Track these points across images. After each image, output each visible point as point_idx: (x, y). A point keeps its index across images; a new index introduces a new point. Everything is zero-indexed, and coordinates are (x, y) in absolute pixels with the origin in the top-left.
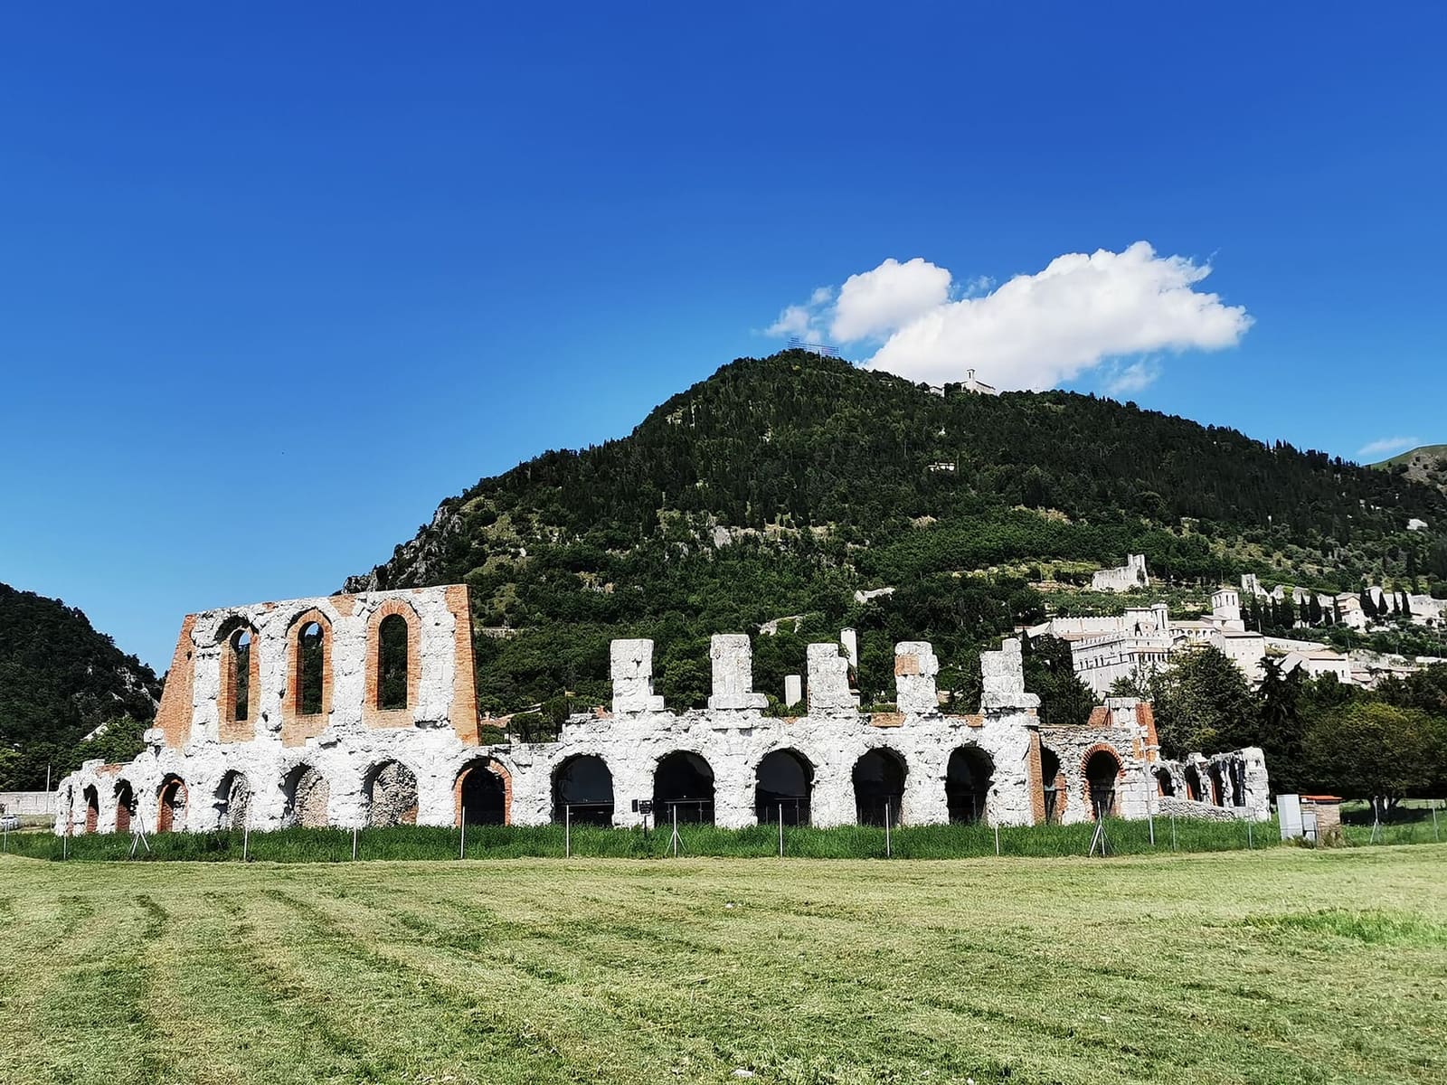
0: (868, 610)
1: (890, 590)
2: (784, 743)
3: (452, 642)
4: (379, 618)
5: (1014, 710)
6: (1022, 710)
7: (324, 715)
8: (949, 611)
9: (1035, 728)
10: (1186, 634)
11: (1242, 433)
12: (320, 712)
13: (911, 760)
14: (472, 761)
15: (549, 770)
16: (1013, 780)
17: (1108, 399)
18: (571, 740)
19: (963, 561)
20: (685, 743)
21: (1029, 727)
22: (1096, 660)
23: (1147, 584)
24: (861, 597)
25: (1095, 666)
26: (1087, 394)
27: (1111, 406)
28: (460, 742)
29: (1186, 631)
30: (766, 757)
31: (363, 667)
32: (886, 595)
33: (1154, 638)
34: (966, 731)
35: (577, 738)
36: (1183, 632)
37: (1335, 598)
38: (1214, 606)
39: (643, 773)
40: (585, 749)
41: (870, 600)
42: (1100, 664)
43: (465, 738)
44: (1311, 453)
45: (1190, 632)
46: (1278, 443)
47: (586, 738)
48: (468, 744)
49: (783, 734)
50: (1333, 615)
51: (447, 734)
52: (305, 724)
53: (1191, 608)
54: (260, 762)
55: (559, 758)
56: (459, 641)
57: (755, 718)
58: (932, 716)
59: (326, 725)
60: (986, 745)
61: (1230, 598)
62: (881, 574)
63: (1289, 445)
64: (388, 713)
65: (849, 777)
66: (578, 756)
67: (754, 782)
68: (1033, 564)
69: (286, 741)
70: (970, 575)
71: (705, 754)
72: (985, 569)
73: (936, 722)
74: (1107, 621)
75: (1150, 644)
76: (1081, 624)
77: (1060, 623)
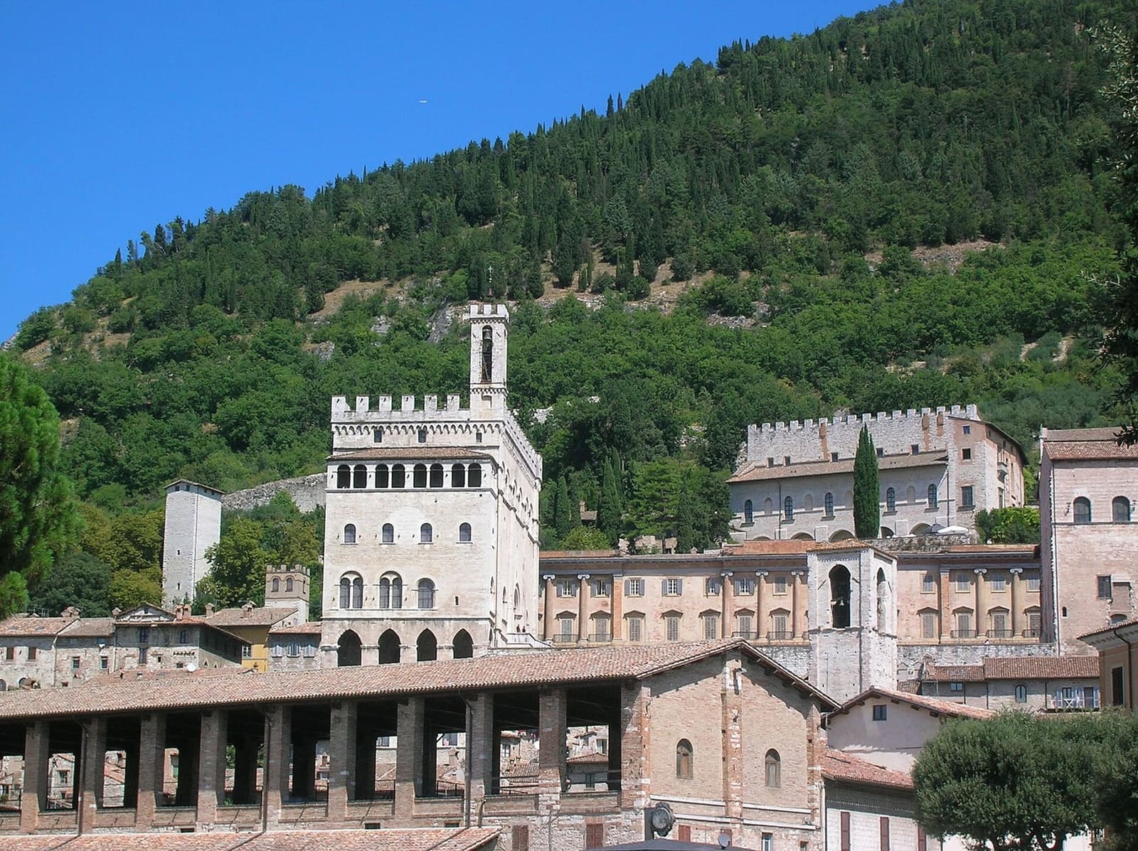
74: (896, 423)
75: (429, 437)
76: (822, 437)
77: (764, 436)
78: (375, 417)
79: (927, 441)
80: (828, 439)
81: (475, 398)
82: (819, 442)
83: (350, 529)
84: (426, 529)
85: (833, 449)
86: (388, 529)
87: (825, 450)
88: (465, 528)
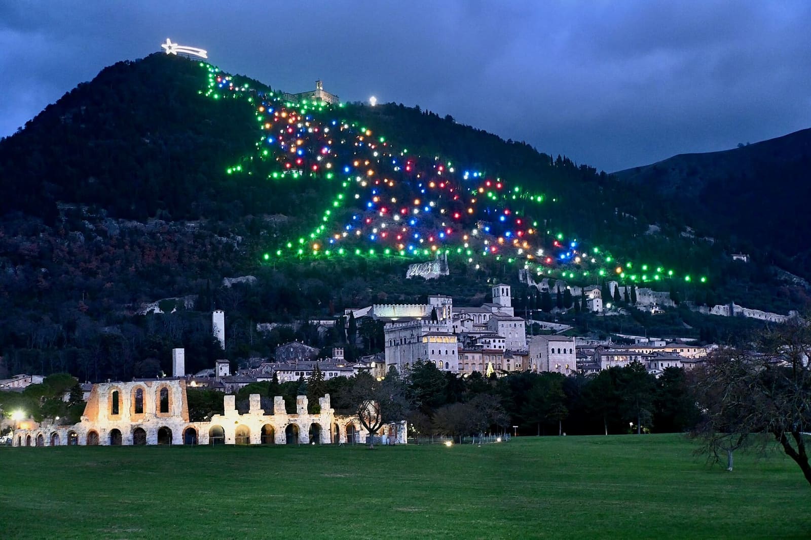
1: (251, 279)
2: (268, 422)
4: (160, 388)
7: (144, 414)
10: (471, 318)
11: (533, 148)
13: (300, 426)
14: (187, 426)
15: (208, 429)
17: (431, 112)
18: (214, 421)
20: (243, 422)
22: (401, 340)
23: (448, 273)
24: (228, 283)
25: (400, 343)
26: (413, 106)
27: (432, 118)
28: (184, 422)
29: (471, 314)
30: (264, 426)
33: (443, 325)
34: (315, 419)
36: (469, 316)
37: (583, 289)
38: (493, 296)
40: (218, 423)
42: (403, 343)
43: (186, 420)
44: (584, 167)
45: (474, 316)
46: (559, 157)
47: (218, 420)
50: (580, 303)
51: (180, 419)
52: (138, 416)
55: (211, 426)
56: (183, 395)
59: (145, 417)
60: (319, 422)
61: (505, 291)
63: (568, 160)
64: (163, 414)
65: (284, 431)
66: (215, 425)
67: (261, 432)
69: (132, 420)
71: (248, 425)
73: (307, 416)
75: (439, 330)
76: (394, 309)
77: (378, 308)
79: (421, 313)
83: (433, 351)
84: (446, 351)
86: (440, 351)
87: (395, 313)
88: (453, 351)
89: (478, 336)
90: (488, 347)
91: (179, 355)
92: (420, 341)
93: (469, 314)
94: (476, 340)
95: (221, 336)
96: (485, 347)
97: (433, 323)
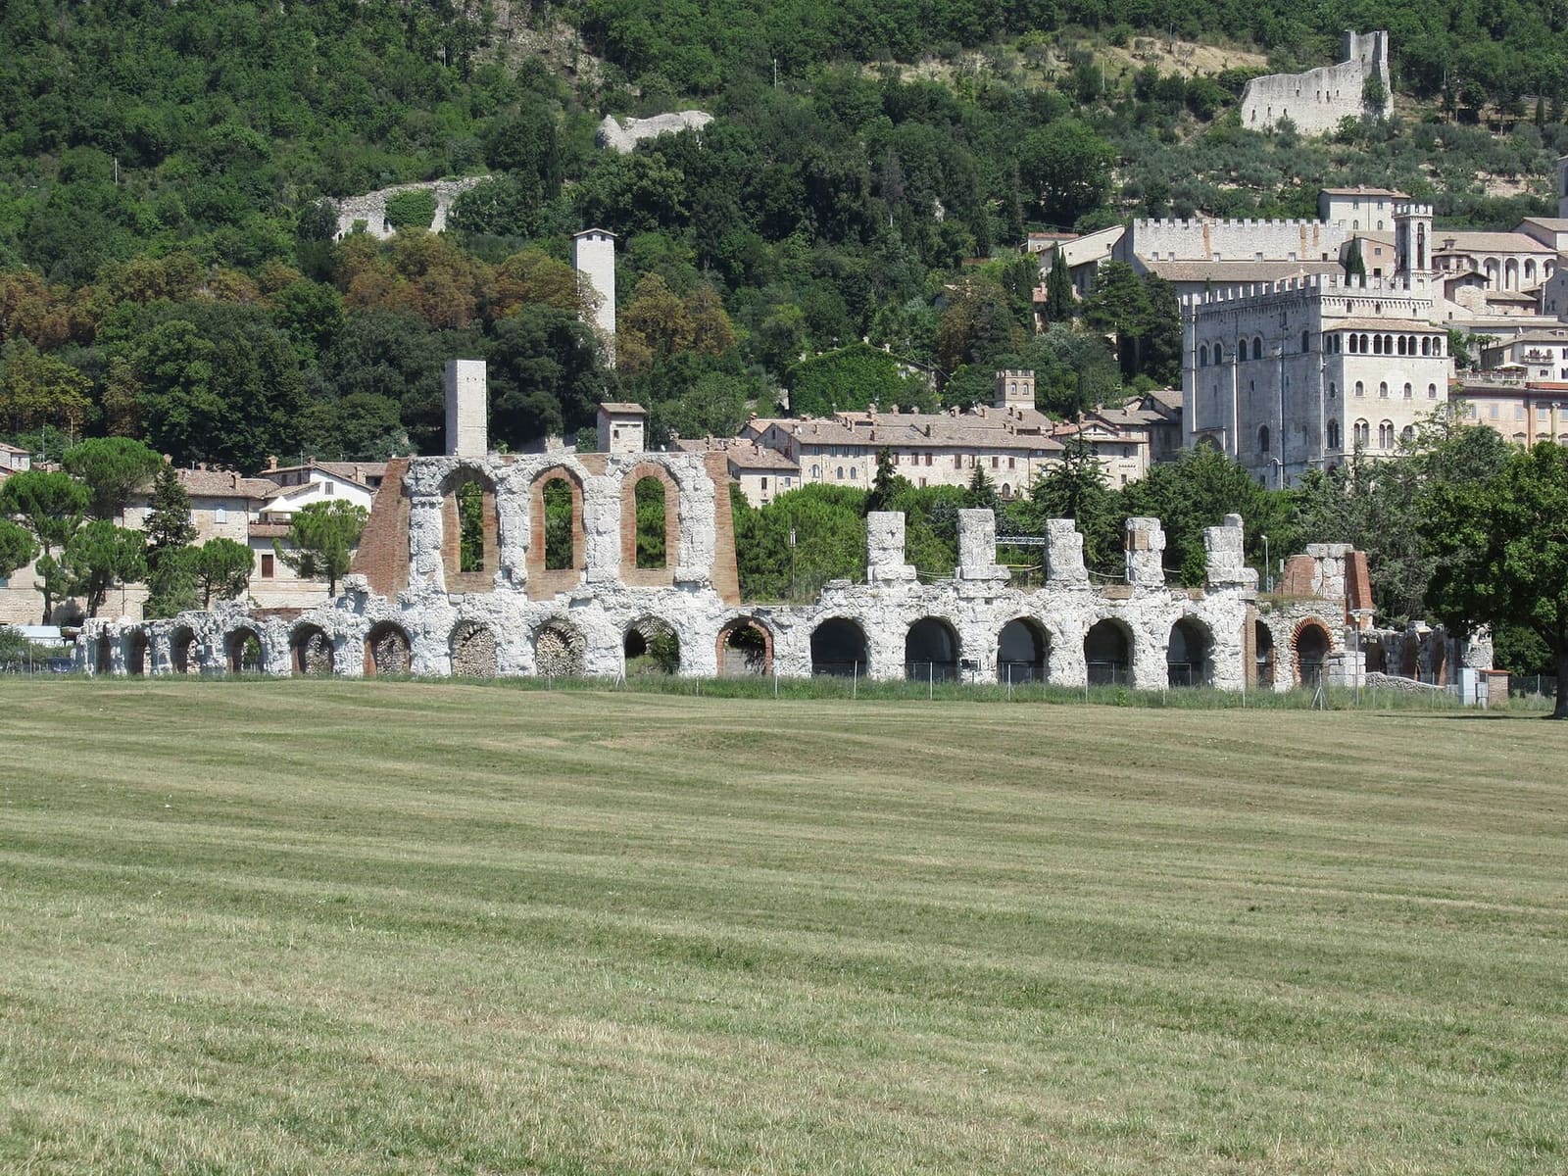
0: (641, 177)
1: (697, 119)
2: (1025, 612)
3: (712, 507)
4: (633, 480)
5: (1233, 584)
6: (1242, 585)
7: (575, 573)
8: (855, 187)
9: (1252, 602)
10: (1482, 271)
12: (571, 567)
13: (1137, 629)
14: (734, 621)
15: (810, 631)
16: (1228, 651)
18: (830, 604)
19: (891, 33)
20: (936, 610)
21: (1247, 601)
22: (1242, 344)
23: (1388, 112)
24: (622, 135)
25: (1238, 356)
28: (721, 603)
29: (1480, 259)
30: (1008, 624)
31: (617, 527)
32: (686, 135)
33: (1395, 293)
34: (1188, 603)
35: (837, 602)
36: (1474, 263)
39: (896, 636)
40: (845, 612)
41: (644, 146)
43: (727, 598)
45: (1491, 264)
47: (844, 602)
48: (730, 604)
49: (1026, 603)
51: (707, 594)
52: (555, 578)
53: (1501, 190)
54: (504, 614)
55: (818, 620)
56: (719, 506)
57: (997, 588)
58: (1158, 588)
59: (579, 583)
60: (1205, 617)
62: (667, 65)
64: (647, 572)
65: (1081, 644)
66: (836, 619)
67: (996, 647)
68: (1084, 46)
69: (532, 593)
70: (907, 77)
71: (954, 620)
72: (946, 56)
73: (1160, 594)
74: (1276, 231)
75: (1383, 309)
76: (1206, 237)
77: (1150, 230)
78: (1349, 292)
79: (1304, 250)
80: (1211, 238)
81: (1413, 280)
82: (1202, 240)
83: (1359, 385)
84: (1408, 386)
85: (1214, 249)
86: (1384, 385)
87: (1208, 248)
88: (1432, 387)
89: (1506, 338)
90: (1544, 373)
91: (471, 381)
92: (1311, 347)
93: (1473, 256)
94: (1500, 350)
95: (605, 319)
96: (1533, 375)
97: (1348, 283)
